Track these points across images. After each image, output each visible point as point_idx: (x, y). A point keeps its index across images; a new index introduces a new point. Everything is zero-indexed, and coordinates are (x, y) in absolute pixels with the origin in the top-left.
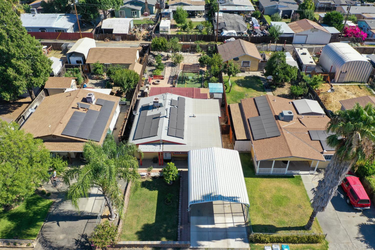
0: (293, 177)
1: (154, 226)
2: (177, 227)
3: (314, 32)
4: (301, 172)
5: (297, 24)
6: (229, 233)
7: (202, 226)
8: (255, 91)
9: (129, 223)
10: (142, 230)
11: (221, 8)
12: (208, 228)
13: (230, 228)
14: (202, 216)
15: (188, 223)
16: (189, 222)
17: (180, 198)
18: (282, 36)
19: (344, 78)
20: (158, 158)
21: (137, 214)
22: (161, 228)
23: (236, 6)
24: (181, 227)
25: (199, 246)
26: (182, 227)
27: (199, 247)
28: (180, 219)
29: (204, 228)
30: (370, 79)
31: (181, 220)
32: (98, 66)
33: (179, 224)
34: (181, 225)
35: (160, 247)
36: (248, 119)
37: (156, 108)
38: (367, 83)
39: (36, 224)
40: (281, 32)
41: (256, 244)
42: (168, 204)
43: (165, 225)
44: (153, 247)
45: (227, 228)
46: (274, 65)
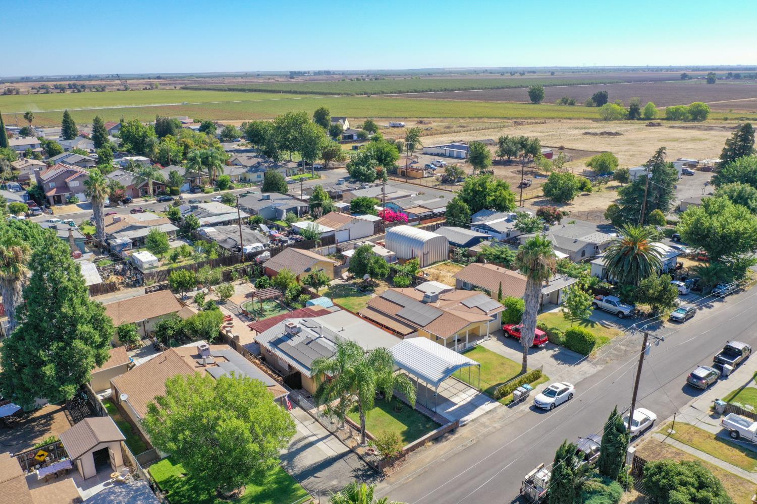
0: (475, 348)
3: (355, 224)
4: (478, 342)
5: (328, 220)
6: (476, 403)
8: (355, 298)
11: (201, 221)
15: (436, 414)
18: (323, 236)
19: (427, 260)
22: (419, 428)
23: (219, 215)
25: (465, 421)
27: (465, 423)
28: (426, 414)
30: (451, 255)
32: (130, 327)
35: (437, 437)
36: (396, 315)
37: (294, 335)
38: (449, 259)
39: (293, 489)
40: (320, 232)
41: (503, 399)
43: (420, 425)
44: (433, 440)
46: (366, 261)
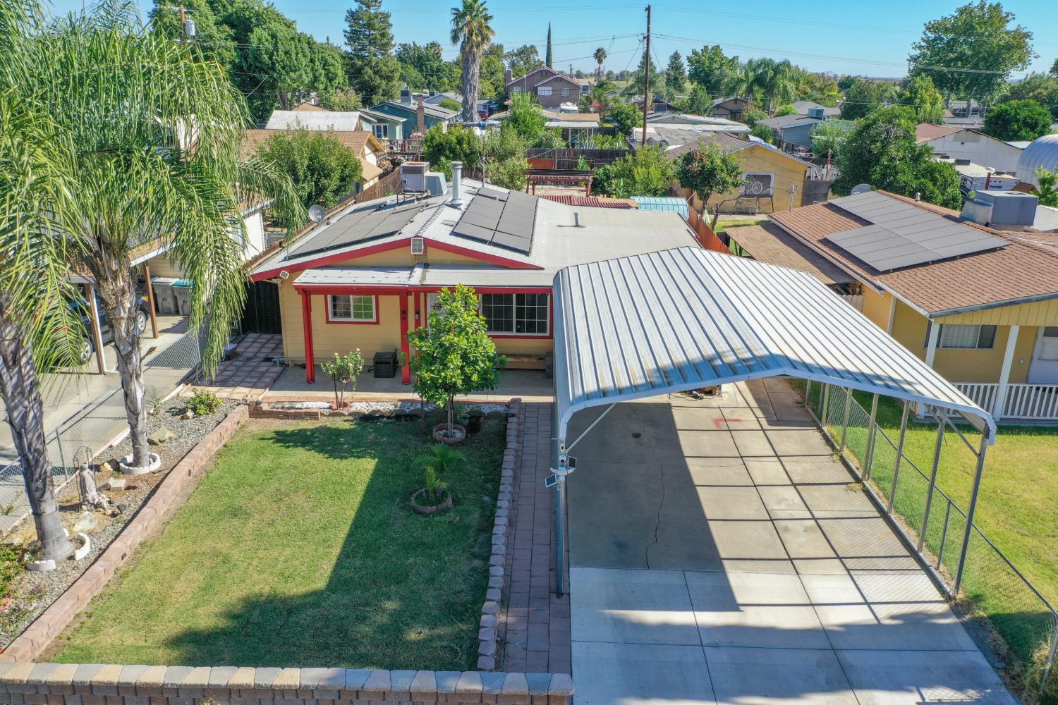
1: (315, 605)
2: (477, 614)
3: (966, 144)
6: (854, 657)
7: (653, 617)
9: (150, 587)
10: (222, 623)
12: (697, 629)
13: (850, 628)
14: (648, 566)
15: (554, 598)
16: (559, 591)
17: (506, 488)
20: (401, 355)
21: (224, 546)
22: (362, 619)
24: (503, 618)
26: (511, 620)
28: (497, 572)
29: (665, 627)
31: (508, 576)
33: (494, 594)
34: (505, 603)
36: (826, 242)
42: (428, 509)
43: (390, 605)
45: (832, 631)
